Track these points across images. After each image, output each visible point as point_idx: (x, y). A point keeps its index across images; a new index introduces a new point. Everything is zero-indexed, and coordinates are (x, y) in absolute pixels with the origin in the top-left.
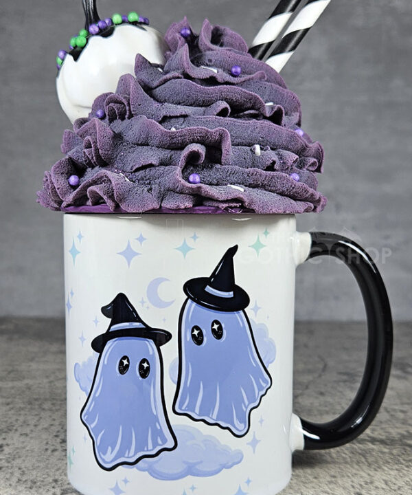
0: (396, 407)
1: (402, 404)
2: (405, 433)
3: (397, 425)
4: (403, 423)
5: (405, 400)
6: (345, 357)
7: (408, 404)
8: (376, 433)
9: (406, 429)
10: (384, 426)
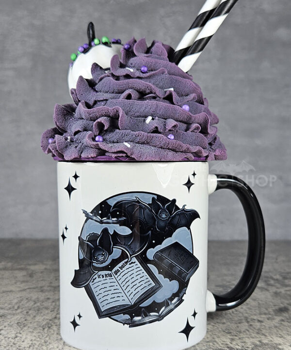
0: (255, 317)
1: (260, 314)
2: (258, 343)
3: (253, 335)
4: (258, 333)
5: (264, 310)
6: (224, 271)
7: (265, 314)
8: (234, 343)
9: (260, 339)
10: (242, 335)
